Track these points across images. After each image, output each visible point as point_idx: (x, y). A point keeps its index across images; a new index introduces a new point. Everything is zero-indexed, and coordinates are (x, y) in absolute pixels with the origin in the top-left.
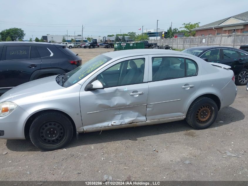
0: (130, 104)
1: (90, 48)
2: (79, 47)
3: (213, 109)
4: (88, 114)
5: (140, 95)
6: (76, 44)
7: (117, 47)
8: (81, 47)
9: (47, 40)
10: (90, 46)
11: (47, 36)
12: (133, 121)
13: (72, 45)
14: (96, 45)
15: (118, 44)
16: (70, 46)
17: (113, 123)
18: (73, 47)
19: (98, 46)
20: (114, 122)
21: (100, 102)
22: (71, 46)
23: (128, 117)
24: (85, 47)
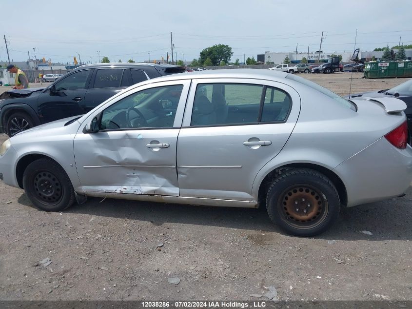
0: (148, 161)
1: (325, 73)
2: (307, 71)
3: (325, 198)
4: (85, 168)
5: (162, 148)
6: (303, 66)
7: (368, 70)
8: (309, 71)
9: (264, 62)
10: (325, 69)
11: (264, 55)
12: (155, 191)
13: (295, 68)
14: (338, 68)
15: (371, 63)
16: (290, 70)
17: (122, 190)
18: (296, 72)
19: (341, 70)
20: (125, 187)
21: (100, 152)
22: (293, 70)
23: (147, 184)
24: (317, 71)
